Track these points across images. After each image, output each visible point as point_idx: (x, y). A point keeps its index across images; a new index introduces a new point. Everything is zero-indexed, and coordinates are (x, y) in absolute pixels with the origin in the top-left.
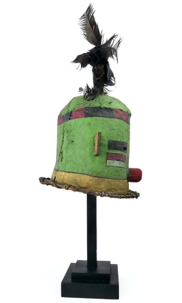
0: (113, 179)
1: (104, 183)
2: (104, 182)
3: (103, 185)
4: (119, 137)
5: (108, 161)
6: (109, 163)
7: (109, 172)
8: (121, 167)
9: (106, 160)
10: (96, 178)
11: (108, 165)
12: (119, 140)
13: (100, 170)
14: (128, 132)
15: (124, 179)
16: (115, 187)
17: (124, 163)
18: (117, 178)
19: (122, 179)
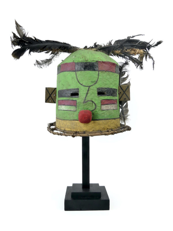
0: (62, 120)
4: (64, 86)
5: (59, 106)
7: (59, 114)
8: (67, 110)
11: (59, 109)
12: (64, 88)
14: (77, 79)
15: (74, 120)
16: (63, 126)
17: (73, 107)
18: (64, 119)
19: (70, 120)
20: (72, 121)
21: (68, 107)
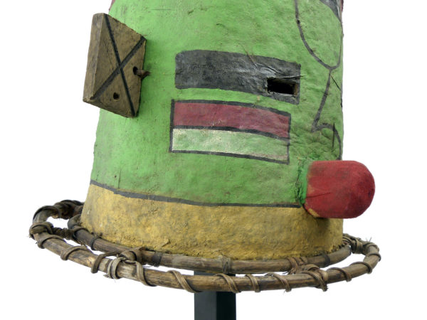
0: (205, 204)
1: (159, 218)
2: (160, 215)
3: (154, 228)
4: (232, 37)
5: (177, 132)
6: (180, 139)
7: (179, 176)
8: (247, 157)
9: (169, 127)
10: (130, 200)
11: (174, 146)
12: (232, 48)
13: (144, 170)
14: (298, 22)
15: (278, 205)
16: (212, 236)
17: (278, 141)
18: (225, 199)
19: (261, 205)
20: (272, 210)
21: (257, 139)
